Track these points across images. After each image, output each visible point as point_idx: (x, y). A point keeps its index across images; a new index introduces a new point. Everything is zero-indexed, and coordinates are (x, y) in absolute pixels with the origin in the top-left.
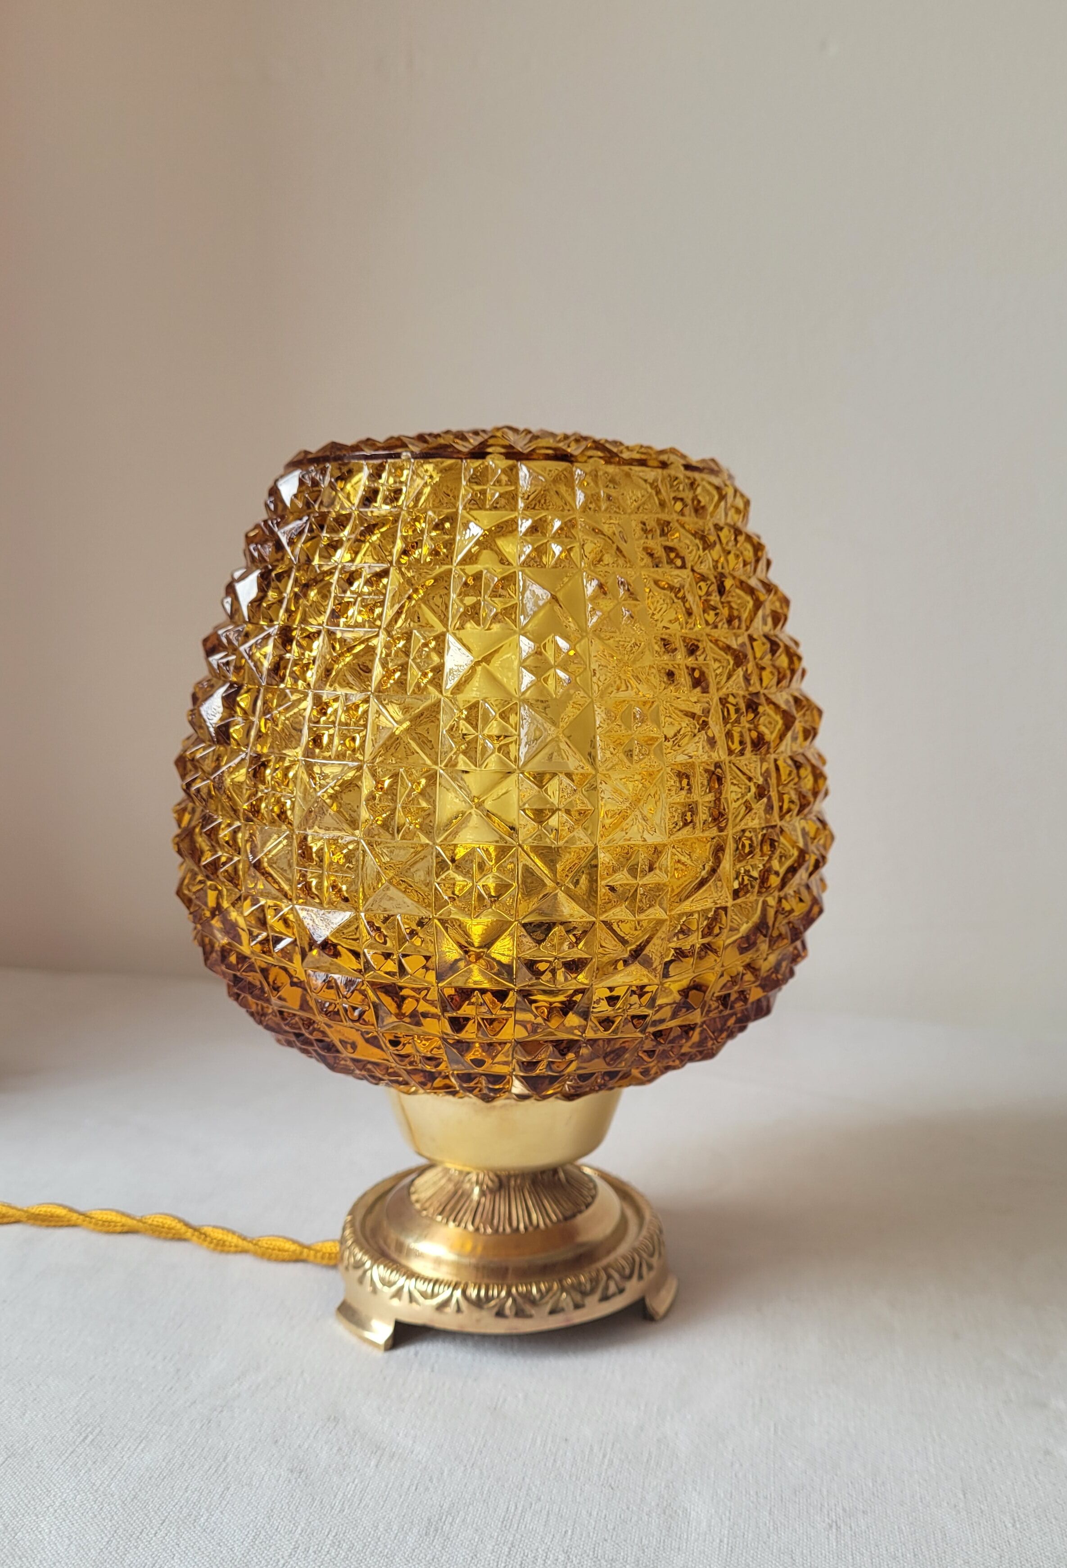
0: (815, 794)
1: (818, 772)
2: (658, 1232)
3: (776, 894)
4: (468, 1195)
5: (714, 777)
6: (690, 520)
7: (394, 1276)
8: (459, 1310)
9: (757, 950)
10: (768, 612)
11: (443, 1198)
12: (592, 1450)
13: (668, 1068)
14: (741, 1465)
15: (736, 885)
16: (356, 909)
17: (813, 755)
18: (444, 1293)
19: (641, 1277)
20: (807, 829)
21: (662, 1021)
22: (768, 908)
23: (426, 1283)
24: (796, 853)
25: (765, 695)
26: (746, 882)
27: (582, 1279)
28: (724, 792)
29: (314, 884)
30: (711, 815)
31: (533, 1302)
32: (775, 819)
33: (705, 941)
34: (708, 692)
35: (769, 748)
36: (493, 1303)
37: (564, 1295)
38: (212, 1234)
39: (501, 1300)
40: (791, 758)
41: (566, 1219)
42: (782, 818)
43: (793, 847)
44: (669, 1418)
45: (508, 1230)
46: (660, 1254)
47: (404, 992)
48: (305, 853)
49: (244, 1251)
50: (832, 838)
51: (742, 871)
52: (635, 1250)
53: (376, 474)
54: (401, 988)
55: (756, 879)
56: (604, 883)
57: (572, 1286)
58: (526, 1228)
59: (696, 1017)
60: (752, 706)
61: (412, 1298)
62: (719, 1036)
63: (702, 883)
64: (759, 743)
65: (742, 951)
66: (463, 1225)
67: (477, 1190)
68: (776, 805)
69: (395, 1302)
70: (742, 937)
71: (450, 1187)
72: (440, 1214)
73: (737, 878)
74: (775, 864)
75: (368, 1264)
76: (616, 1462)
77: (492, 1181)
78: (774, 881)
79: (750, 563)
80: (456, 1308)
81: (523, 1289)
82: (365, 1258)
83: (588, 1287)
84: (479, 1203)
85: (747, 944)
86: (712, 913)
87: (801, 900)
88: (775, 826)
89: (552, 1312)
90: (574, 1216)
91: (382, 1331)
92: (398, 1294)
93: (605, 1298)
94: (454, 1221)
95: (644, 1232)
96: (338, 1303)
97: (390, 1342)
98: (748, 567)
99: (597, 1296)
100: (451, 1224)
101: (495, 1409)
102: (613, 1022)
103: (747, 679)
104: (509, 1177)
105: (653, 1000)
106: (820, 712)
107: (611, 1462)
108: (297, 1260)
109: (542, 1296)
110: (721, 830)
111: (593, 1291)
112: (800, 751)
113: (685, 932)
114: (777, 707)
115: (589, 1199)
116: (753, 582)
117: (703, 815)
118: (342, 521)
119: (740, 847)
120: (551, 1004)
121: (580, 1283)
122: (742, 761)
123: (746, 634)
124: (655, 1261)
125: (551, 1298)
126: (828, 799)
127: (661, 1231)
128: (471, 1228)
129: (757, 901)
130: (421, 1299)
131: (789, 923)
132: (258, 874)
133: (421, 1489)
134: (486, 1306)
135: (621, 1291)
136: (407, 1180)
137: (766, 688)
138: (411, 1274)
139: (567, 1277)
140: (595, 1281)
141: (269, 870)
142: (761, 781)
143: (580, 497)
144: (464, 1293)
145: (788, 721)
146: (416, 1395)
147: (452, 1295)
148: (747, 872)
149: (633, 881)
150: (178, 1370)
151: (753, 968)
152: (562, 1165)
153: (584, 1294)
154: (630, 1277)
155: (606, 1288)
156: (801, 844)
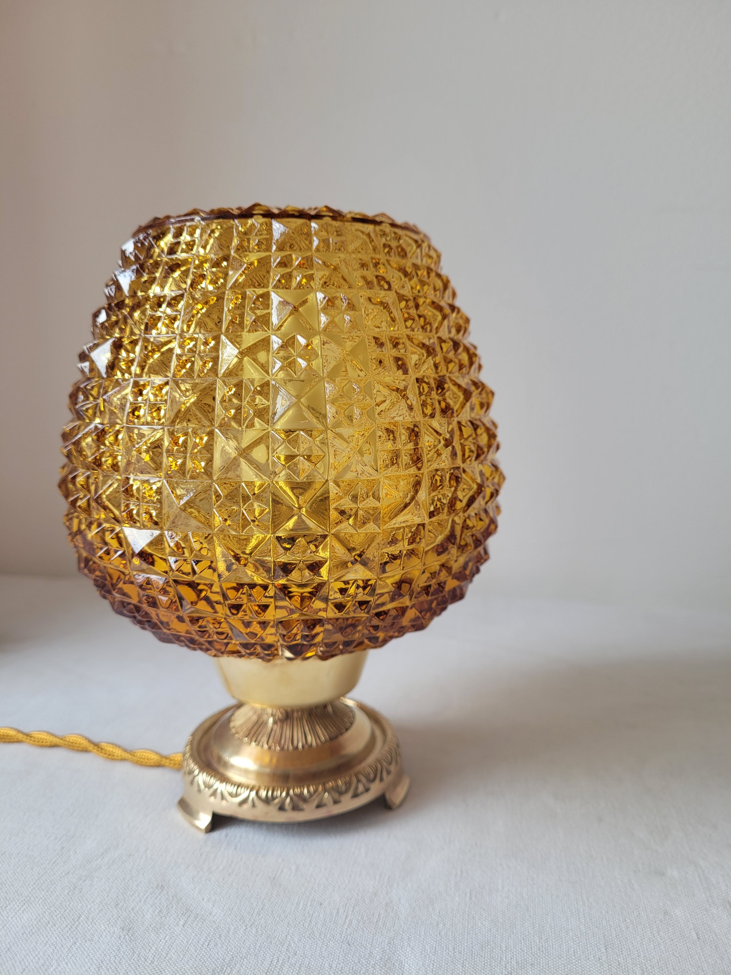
0: (489, 446)
1: (491, 432)
2: (395, 746)
3: (461, 514)
4: (265, 723)
5: (413, 434)
6: (395, 260)
7: (212, 781)
8: (254, 805)
9: (449, 553)
10: (452, 324)
11: (250, 725)
12: (338, 913)
13: (391, 638)
14: (444, 925)
15: (432, 509)
16: (161, 529)
17: (488, 422)
18: (244, 793)
19: (381, 780)
20: (484, 471)
21: (383, 604)
22: (455, 525)
23: (233, 786)
24: (475, 487)
25: (449, 377)
26: (438, 506)
27: (340, 782)
28: (420, 443)
29: (135, 512)
30: (412, 459)
31: (305, 800)
32: (459, 462)
33: (410, 547)
34: (408, 374)
35: (453, 413)
36: (277, 801)
37: (327, 794)
38: (106, 748)
39: (282, 799)
40: (471, 422)
41: (331, 739)
42: (464, 461)
43: (473, 482)
44: (395, 886)
45: (291, 748)
46: (397, 762)
47: (200, 587)
48: (128, 491)
49: (123, 760)
50: (504, 478)
51: (436, 499)
52: (378, 761)
53: (178, 234)
54: (198, 584)
55: (445, 504)
56: (334, 506)
57: (333, 788)
58: (303, 746)
59: (406, 601)
60: (440, 385)
61: (223, 797)
62: (425, 615)
63: (406, 506)
64: (446, 411)
65: (439, 554)
66: (261, 744)
67: (271, 720)
68: (459, 453)
69: (212, 799)
70: (438, 545)
71: (255, 718)
72: (247, 737)
73: (433, 503)
74: (460, 494)
75: (197, 772)
76: (354, 922)
77: (281, 713)
78: (459, 505)
79: (439, 290)
80: (252, 804)
81: (298, 791)
82: (196, 767)
83: (344, 788)
84: (272, 730)
85: (441, 549)
86: (415, 528)
87: (481, 520)
88: (459, 468)
89: (319, 806)
90: (336, 737)
91: (205, 820)
92: (214, 794)
93: (356, 795)
94: (255, 742)
95: (386, 748)
96: (178, 798)
97: (209, 827)
98: (438, 293)
99: (350, 794)
100: (253, 744)
101: (274, 879)
102: (345, 606)
103: (436, 366)
104: (293, 712)
105: (374, 590)
106: (493, 394)
107: (351, 921)
108: (158, 765)
109: (311, 795)
110: (419, 469)
111: (347, 791)
112: (478, 417)
113: (393, 541)
114: (459, 386)
115: (348, 724)
116: (443, 304)
117: (405, 459)
118: (156, 265)
119: (434, 482)
120: (302, 594)
121: (337, 786)
122: (435, 423)
123: (436, 336)
124: (393, 768)
125: (317, 796)
126: (500, 452)
127: (398, 746)
128: (266, 746)
129: (447, 521)
130: (229, 798)
131: (472, 536)
132: (100, 508)
133: (212, 945)
134: (272, 803)
135: (367, 790)
136: (229, 714)
137: (450, 373)
138: (224, 779)
139: (329, 781)
140: (348, 785)
141: (107, 503)
142: (448, 436)
143: (316, 242)
144: (257, 793)
145: (467, 395)
146: (221, 868)
147: (249, 796)
148: (439, 500)
149: (353, 506)
150: (63, 848)
151: (447, 567)
152: (331, 703)
153: (341, 793)
154: (374, 780)
155: (357, 788)
156: (479, 481)
